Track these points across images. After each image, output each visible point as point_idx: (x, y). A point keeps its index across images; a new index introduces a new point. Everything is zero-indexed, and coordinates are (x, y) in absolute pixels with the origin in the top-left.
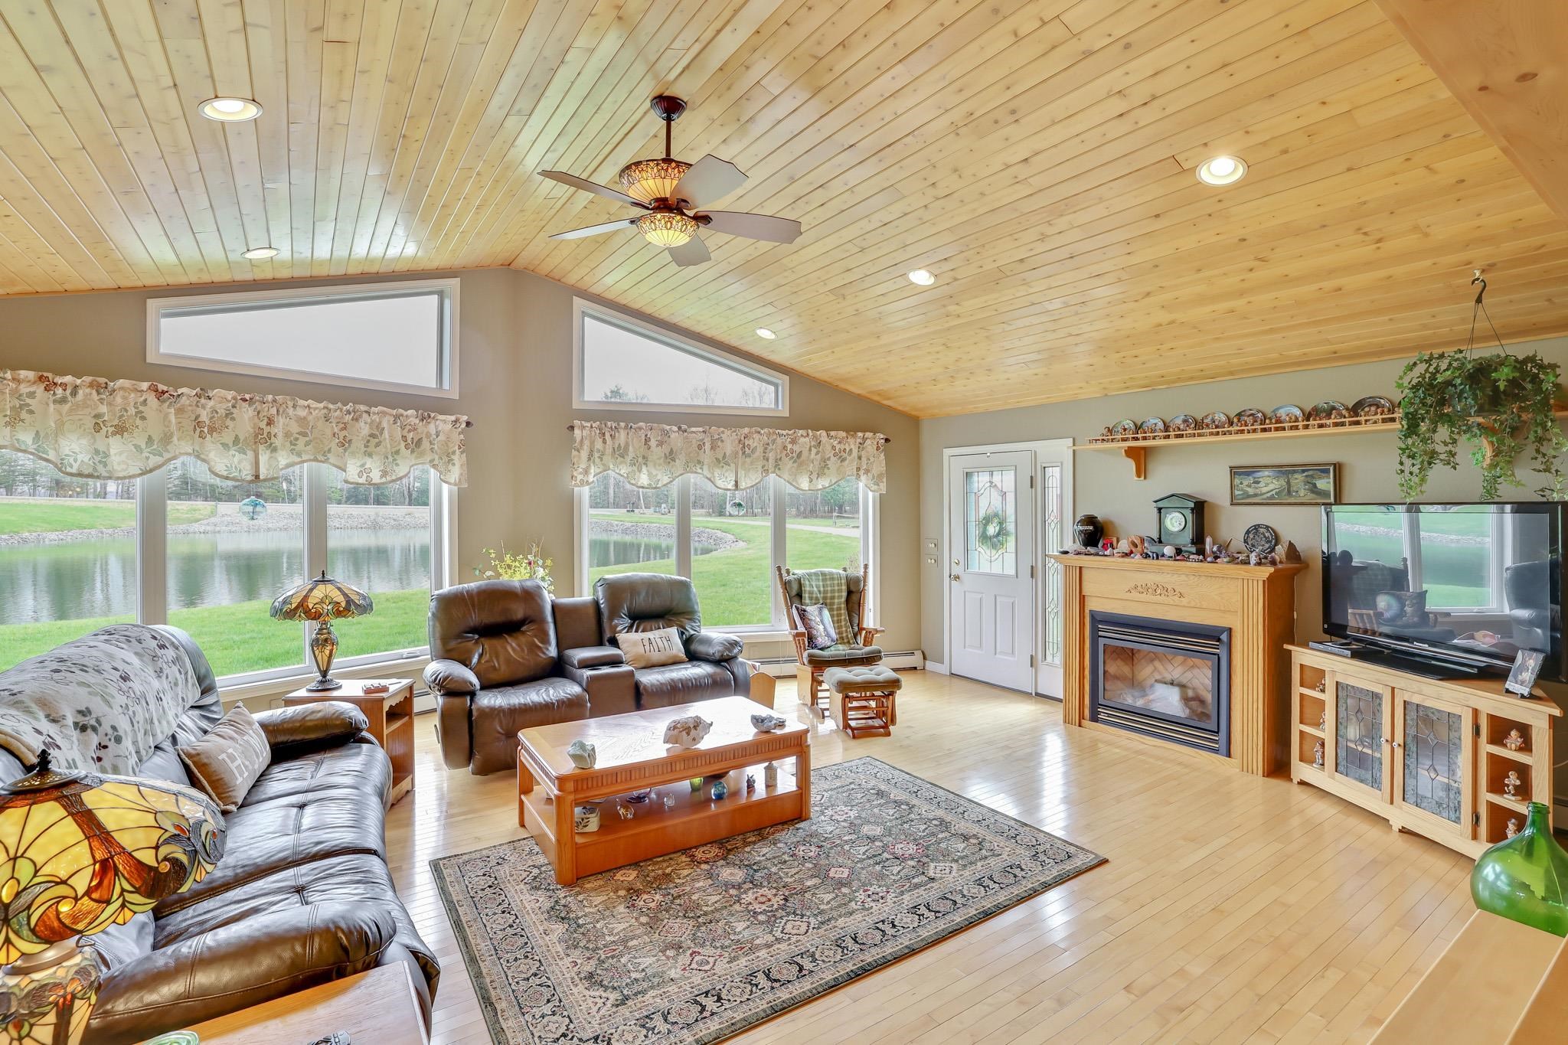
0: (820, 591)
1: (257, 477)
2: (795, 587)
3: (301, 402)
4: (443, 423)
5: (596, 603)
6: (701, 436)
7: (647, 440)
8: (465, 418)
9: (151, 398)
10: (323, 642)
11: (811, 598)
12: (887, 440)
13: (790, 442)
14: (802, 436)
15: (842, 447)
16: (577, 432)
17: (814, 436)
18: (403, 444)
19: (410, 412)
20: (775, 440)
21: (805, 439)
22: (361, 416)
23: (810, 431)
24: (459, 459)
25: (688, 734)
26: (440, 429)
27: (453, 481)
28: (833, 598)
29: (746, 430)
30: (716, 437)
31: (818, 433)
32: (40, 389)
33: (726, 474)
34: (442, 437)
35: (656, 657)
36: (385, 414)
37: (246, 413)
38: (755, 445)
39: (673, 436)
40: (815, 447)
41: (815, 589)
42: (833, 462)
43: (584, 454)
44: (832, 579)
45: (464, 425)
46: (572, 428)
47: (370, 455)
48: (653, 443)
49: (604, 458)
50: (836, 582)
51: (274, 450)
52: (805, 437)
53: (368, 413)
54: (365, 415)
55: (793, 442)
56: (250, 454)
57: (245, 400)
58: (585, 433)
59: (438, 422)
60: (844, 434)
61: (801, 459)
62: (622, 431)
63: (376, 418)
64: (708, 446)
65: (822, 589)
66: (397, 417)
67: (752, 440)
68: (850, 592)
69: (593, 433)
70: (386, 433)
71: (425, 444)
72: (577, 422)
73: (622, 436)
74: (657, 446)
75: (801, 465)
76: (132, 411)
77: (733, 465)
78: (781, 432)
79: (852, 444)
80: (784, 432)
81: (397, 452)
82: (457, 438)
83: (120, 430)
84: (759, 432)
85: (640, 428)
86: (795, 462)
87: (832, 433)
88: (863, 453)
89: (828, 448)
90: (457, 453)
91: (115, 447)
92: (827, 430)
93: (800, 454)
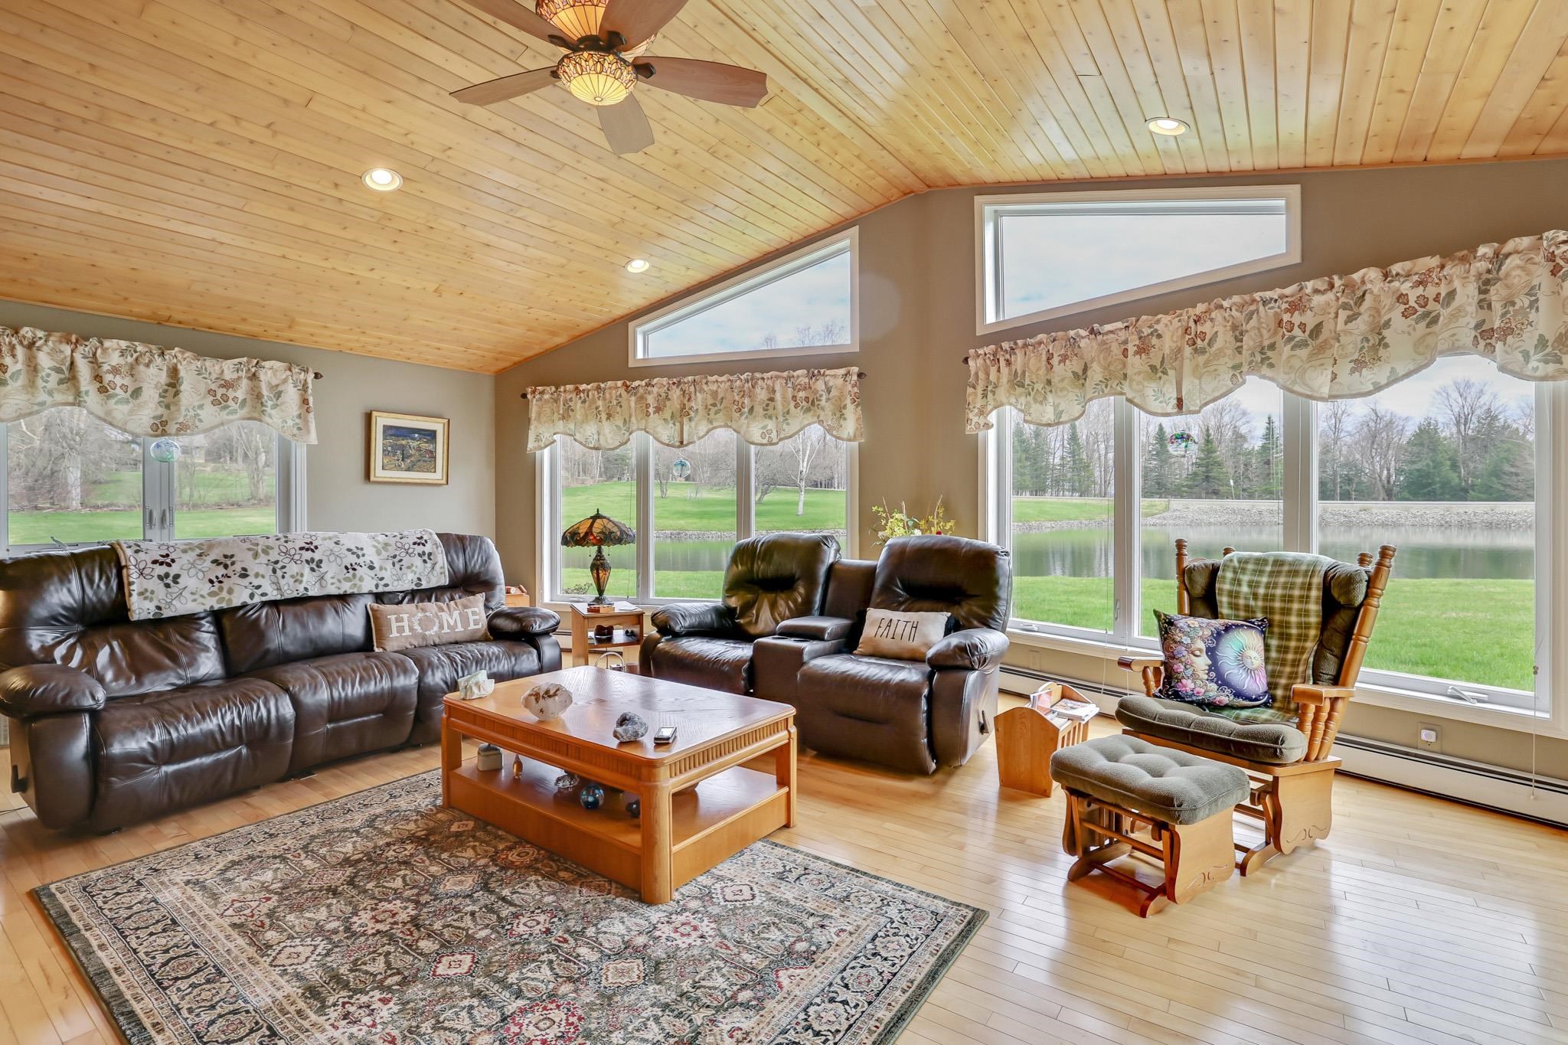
0: (1255, 596)
1: (682, 442)
2: (1201, 581)
3: (709, 378)
4: (835, 379)
5: (875, 568)
6: (1123, 335)
8: (855, 369)
9: (622, 391)
10: (599, 566)
11: (1234, 606)
13: (1287, 311)
14: (1316, 291)
15: (1431, 291)
16: (971, 362)
17: (1349, 286)
18: (793, 404)
19: (801, 372)
20: (1252, 313)
22: (756, 383)
23: (1336, 277)
24: (852, 415)
25: (537, 700)
26: (831, 384)
27: (845, 436)
28: (1285, 612)
29: (1201, 308)
30: (1146, 331)
31: (1356, 276)
32: (573, 395)
33: (1164, 389)
34: (834, 393)
36: (777, 377)
37: (676, 394)
38: (1215, 330)
39: (1083, 343)
40: (1345, 306)
41: (1245, 589)
42: (1402, 331)
43: (981, 390)
44: (1294, 573)
45: (855, 378)
46: (966, 360)
47: (770, 417)
48: (1055, 361)
49: (998, 391)
50: (1299, 580)
51: (693, 420)
52: (1323, 292)
53: (763, 379)
54: (760, 382)
55: (1295, 307)
56: (678, 424)
57: (674, 383)
58: (980, 361)
59: (827, 378)
60: (1434, 261)
61: (1322, 338)
62: (1017, 351)
63: (770, 382)
64: (1132, 349)
65: (1261, 591)
66: (788, 379)
67: (1208, 324)
68: (1330, 606)
69: (988, 361)
70: (779, 397)
71: (816, 401)
72: (972, 351)
73: (1019, 360)
74: (1060, 362)
75: (1322, 349)
76: (614, 402)
77: (1172, 373)
78: (1268, 294)
80: (1274, 294)
81: (788, 412)
82: (850, 391)
84: (1221, 307)
85: (1040, 343)
86: (1303, 344)
87: (1396, 268)
88: (1496, 294)
89: (1387, 301)
90: (850, 407)
91: (607, 428)
92: (1383, 265)
93: (1317, 329)
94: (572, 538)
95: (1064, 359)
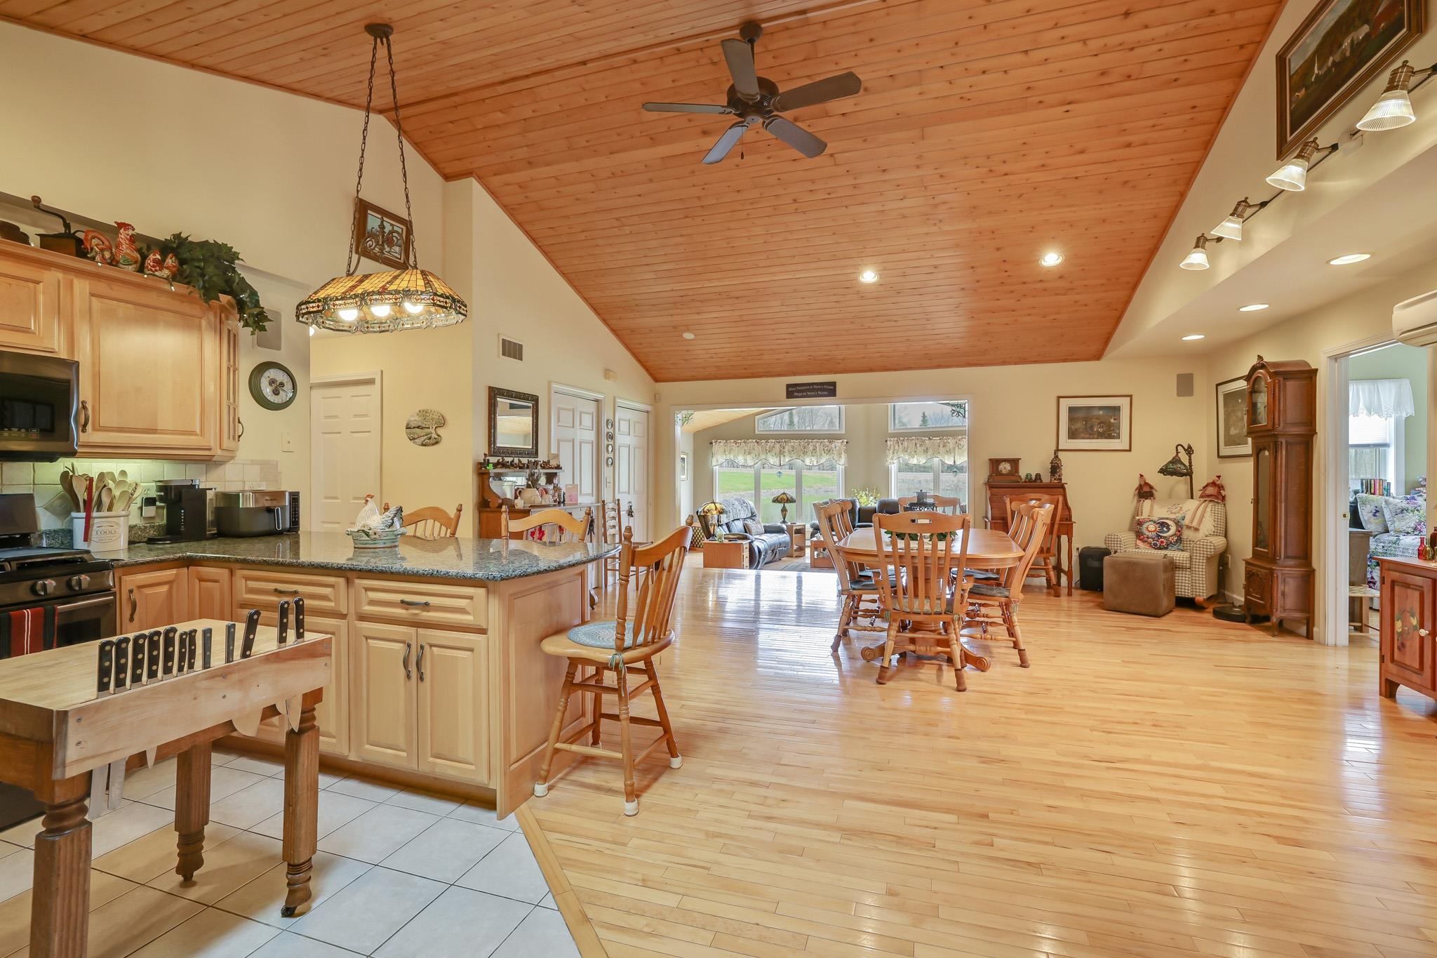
1: (780, 465)
3: (792, 441)
4: (838, 443)
6: (939, 441)
7: (916, 444)
8: (845, 440)
9: (755, 443)
10: (784, 510)
16: (888, 442)
19: (826, 440)
22: (809, 443)
24: (843, 456)
26: (837, 445)
27: (841, 464)
29: (960, 437)
30: (946, 441)
32: (734, 444)
33: (951, 458)
34: (837, 448)
36: (817, 440)
37: (778, 446)
39: (926, 441)
43: (891, 452)
45: (845, 443)
46: (885, 441)
47: (813, 455)
48: (918, 446)
49: (899, 452)
51: (784, 456)
54: (811, 442)
56: (779, 458)
57: (777, 442)
58: (892, 442)
59: (835, 443)
62: (906, 441)
63: (814, 443)
64: (941, 446)
66: (821, 442)
69: (895, 442)
70: (818, 448)
71: (831, 451)
72: (887, 438)
73: (906, 443)
76: (752, 447)
77: (953, 454)
81: (822, 454)
82: (843, 448)
83: (749, 453)
85: (913, 439)
90: (843, 453)
91: (749, 457)
94: (776, 500)
95: (921, 445)
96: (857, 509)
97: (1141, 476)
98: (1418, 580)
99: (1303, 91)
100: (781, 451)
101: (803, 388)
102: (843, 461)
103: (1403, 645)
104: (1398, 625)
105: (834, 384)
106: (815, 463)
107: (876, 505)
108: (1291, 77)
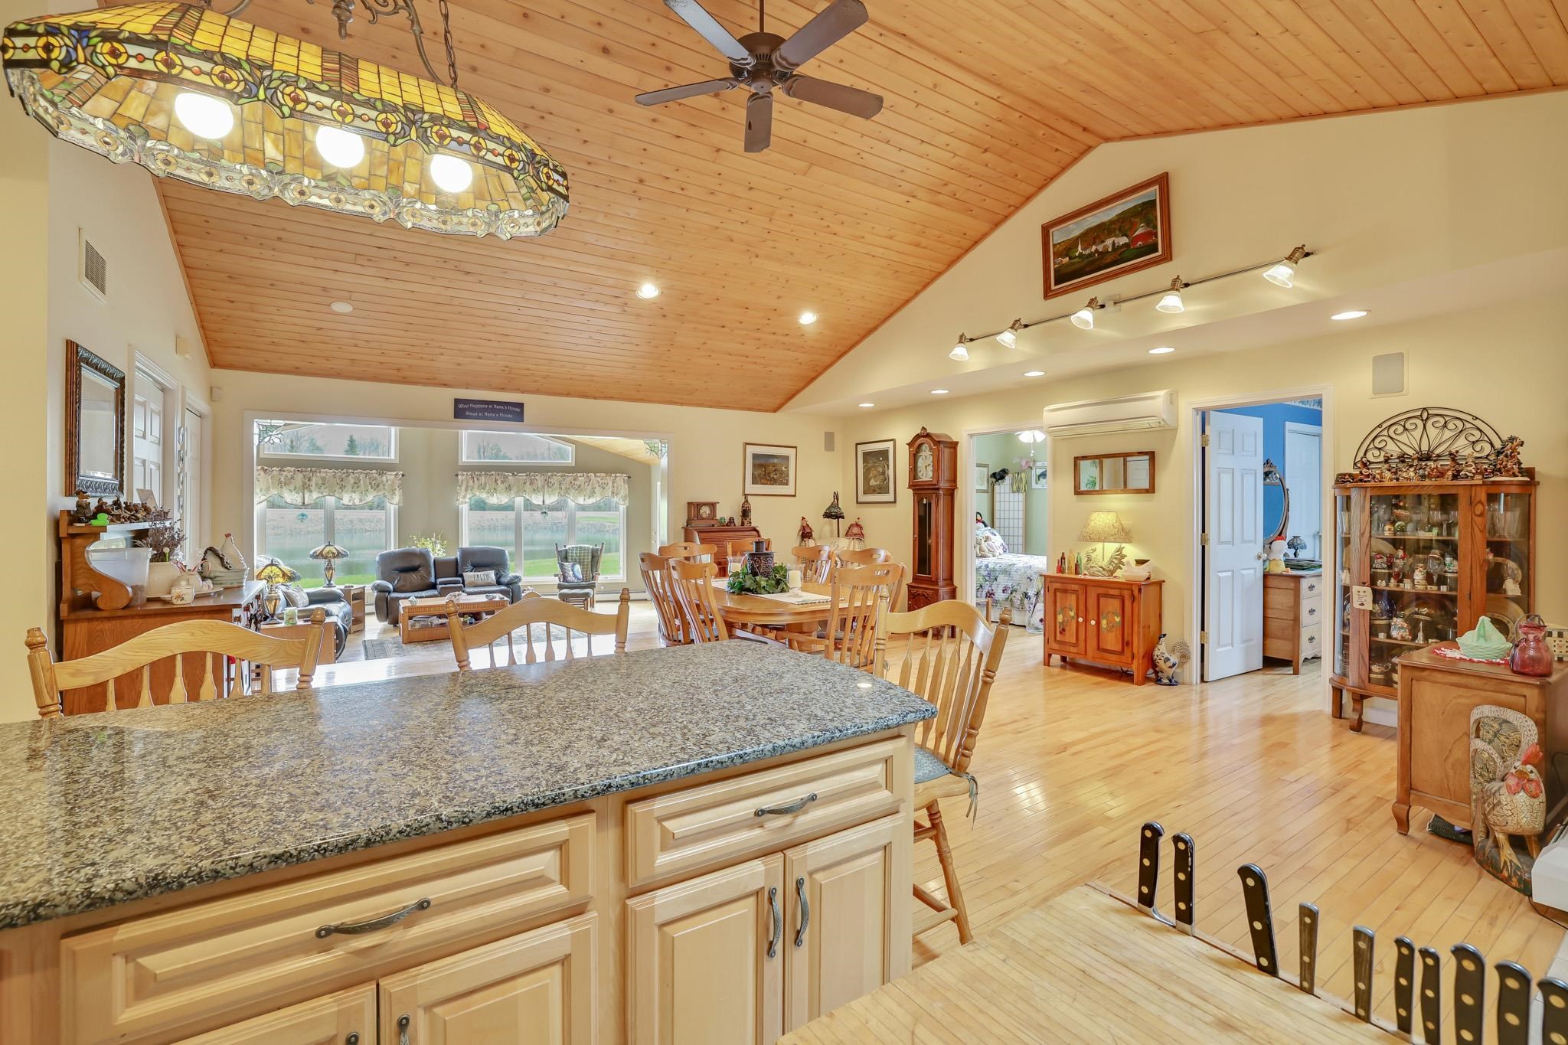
1: (304, 503)
2: (564, 554)
3: (323, 470)
4: (390, 476)
5: (456, 559)
6: (524, 478)
7: (496, 480)
8: (401, 472)
10: (329, 568)
11: (572, 559)
12: (629, 477)
14: (581, 476)
15: (603, 481)
16: (459, 477)
17: (588, 476)
18: (370, 486)
19: (374, 471)
20: (566, 478)
21: (581, 479)
22: (350, 474)
23: (585, 474)
24: (398, 493)
26: (388, 478)
27: (394, 503)
28: (583, 559)
29: (550, 474)
30: (533, 477)
31: (590, 474)
33: (539, 497)
34: (390, 482)
35: (480, 582)
36: (361, 473)
37: (300, 476)
38: (554, 482)
39: (510, 478)
40: (588, 481)
41: (574, 555)
42: (598, 490)
43: (463, 488)
44: (584, 549)
45: (401, 476)
46: (457, 475)
47: (354, 492)
48: (499, 482)
49: (474, 489)
50: (587, 551)
51: (311, 492)
53: (354, 473)
54: (352, 474)
55: (575, 479)
56: (301, 494)
57: (299, 471)
58: (464, 477)
59: (388, 475)
60: (604, 475)
61: (581, 489)
62: (483, 476)
63: (357, 475)
64: (528, 483)
65: (577, 555)
66: (367, 474)
67: (552, 479)
68: (593, 557)
69: (468, 477)
70: (362, 482)
71: (381, 486)
72: (459, 472)
73: (483, 479)
75: (580, 491)
77: (542, 491)
78: (569, 474)
79: (609, 480)
80: (571, 475)
81: (368, 490)
82: (398, 482)
85: (492, 475)
86: (576, 489)
87: (597, 474)
88: (615, 485)
89: (595, 482)
90: (397, 489)
92: (595, 473)
93: (579, 487)
95: (503, 482)
96: (432, 561)
97: (803, 518)
98: (1075, 587)
99: (1067, 259)
100: (304, 484)
101: (479, 406)
102: (396, 499)
103: (1064, 630)
104: (1060, 618)
105: (521, 406)
106: (357, 502)
107: (458, 555)
108: (1054, 245)
